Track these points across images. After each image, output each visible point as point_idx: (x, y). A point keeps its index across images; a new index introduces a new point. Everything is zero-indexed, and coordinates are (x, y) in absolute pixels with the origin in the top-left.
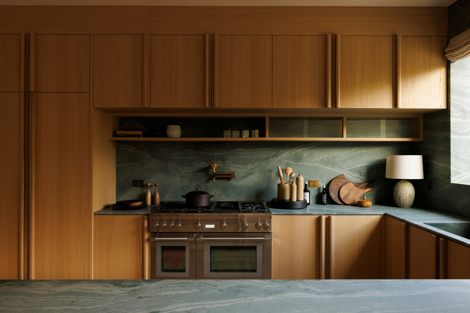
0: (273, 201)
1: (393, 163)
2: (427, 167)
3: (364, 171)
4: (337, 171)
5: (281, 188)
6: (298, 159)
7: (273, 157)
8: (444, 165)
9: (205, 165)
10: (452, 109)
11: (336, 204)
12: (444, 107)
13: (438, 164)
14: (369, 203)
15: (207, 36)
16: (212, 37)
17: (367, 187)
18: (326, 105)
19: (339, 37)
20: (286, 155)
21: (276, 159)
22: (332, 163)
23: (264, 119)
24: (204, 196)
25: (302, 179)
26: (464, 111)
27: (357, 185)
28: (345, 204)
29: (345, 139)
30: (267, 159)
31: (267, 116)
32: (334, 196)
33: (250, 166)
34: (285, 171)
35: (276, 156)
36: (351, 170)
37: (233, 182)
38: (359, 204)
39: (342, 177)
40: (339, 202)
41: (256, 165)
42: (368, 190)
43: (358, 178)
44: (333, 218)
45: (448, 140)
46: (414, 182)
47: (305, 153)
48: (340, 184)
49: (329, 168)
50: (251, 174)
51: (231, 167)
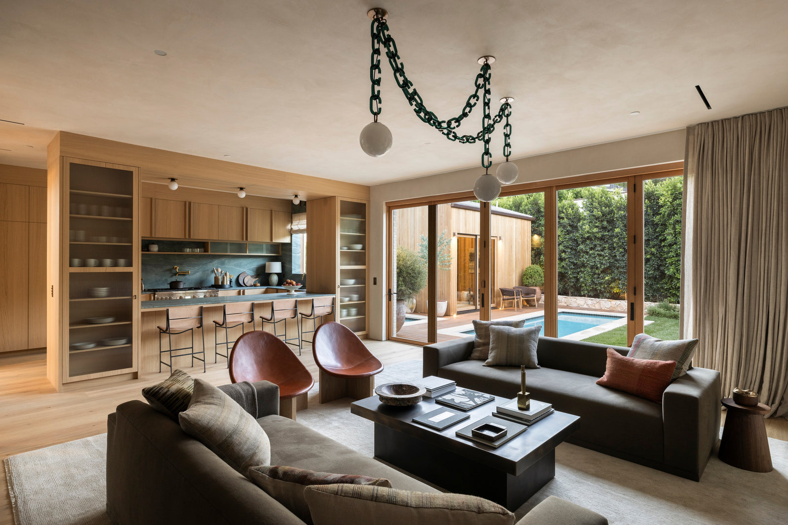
0: (212, 285)
1: (270, 266)
2: (283, 267)
3: (255, 270)
4: (242, 270)
5: (216, 279)
6: (223, 264)
7: (209, 263)
8: (290, 266)
9: (169, 267)
10: (293, 243)
11: (242, 286)
12: (290, 242)
13: (287, 266)
14: (259, 284)
15: (187, 203)
16: (190, 203)
17: (256, 278)
18: (243, 239)
19: (249, 209)
20: (216, 262)
21: (211, 264)
22: (240, 266)
23: (208, 242)
24: (182, 283)
25: (228, 273)
26: (297, 244)
27: (252, 277)
28: (247, 286)
29: (248, 254)
30: (206, 264)
31: (209, 242)
32: (241, 282)
33: (197, 268)
34: (217, 270)
35: (211, 262)
36: (249, 269)
37: (187, 277)
38: (255, 285)
39: (244, 273)
40: (244, 285)
41: (200, 267)
42: (257, 279)
43: (252, 273)
44: (246, 290)
45: (291, 256)
46: (277, 274)
47: (227, 261)
48: (244, 277)
49: (238, 268)
50: (197, 272)
51: (186, 269)
